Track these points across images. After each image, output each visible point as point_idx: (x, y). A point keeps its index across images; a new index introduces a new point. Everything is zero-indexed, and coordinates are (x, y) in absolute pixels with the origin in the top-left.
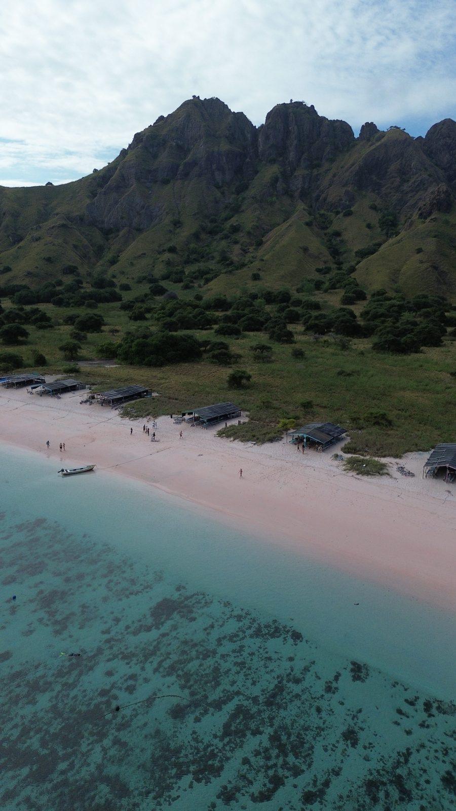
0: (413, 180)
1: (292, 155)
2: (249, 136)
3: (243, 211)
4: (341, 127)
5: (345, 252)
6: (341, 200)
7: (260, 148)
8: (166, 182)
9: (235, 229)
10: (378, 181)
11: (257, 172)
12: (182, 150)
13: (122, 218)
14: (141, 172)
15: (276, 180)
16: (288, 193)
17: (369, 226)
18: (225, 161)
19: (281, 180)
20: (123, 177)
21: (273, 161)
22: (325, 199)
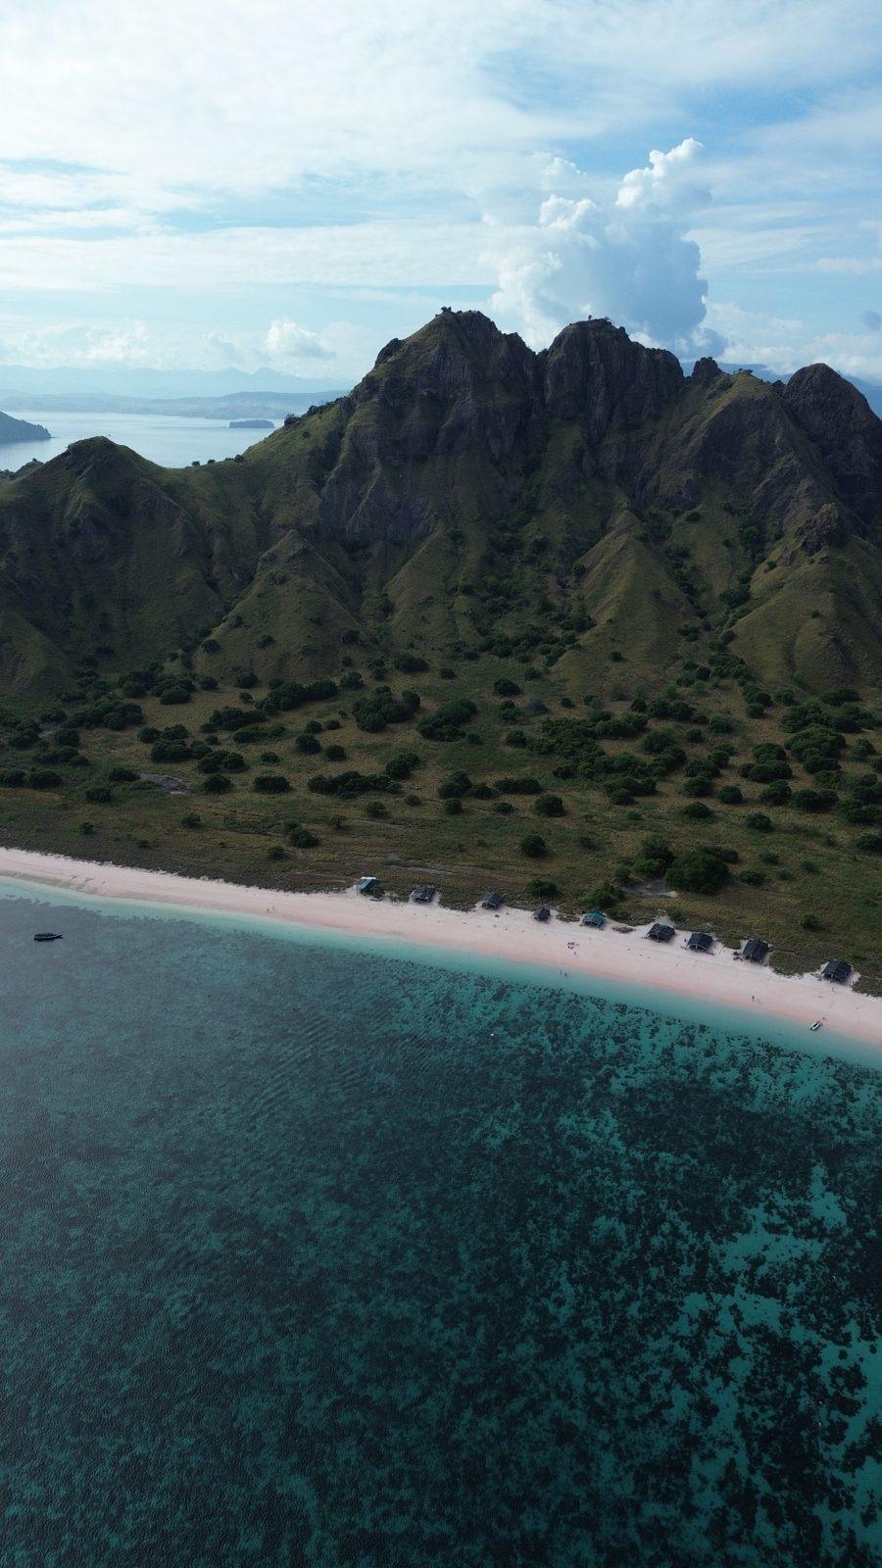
0: (778, 466)
1: (599, 411)
2: (530, 373)
3: (543, 511)
4: (665, 361)
5: (703, 591)
6: (680, 493)
7: (548, 396)
8: (421, 459)
9: (541, 546)
10: (729, 462)
11: (548, 437)
12: (439, 403)
13: (372, 526)
14: (386, 446)
15: (579, 455)
16: (599, 474)
17: (727, 543)
18: (504, 423)
19: (587, 453)
20: (357, 451)
21: (572, 420)
22: (656, 489)
